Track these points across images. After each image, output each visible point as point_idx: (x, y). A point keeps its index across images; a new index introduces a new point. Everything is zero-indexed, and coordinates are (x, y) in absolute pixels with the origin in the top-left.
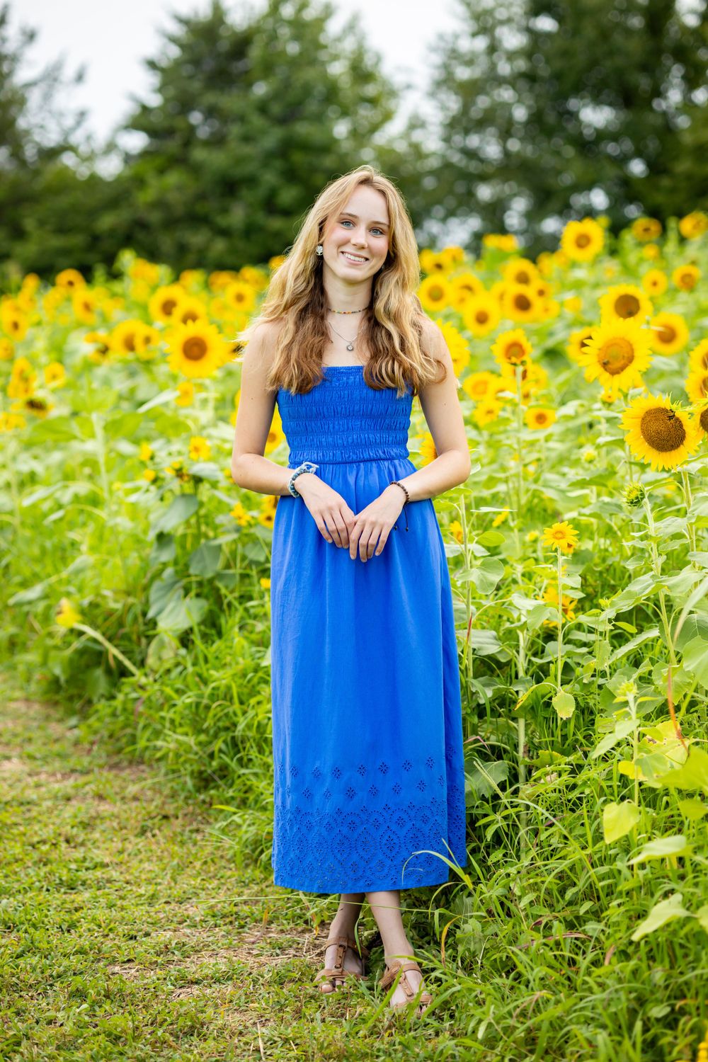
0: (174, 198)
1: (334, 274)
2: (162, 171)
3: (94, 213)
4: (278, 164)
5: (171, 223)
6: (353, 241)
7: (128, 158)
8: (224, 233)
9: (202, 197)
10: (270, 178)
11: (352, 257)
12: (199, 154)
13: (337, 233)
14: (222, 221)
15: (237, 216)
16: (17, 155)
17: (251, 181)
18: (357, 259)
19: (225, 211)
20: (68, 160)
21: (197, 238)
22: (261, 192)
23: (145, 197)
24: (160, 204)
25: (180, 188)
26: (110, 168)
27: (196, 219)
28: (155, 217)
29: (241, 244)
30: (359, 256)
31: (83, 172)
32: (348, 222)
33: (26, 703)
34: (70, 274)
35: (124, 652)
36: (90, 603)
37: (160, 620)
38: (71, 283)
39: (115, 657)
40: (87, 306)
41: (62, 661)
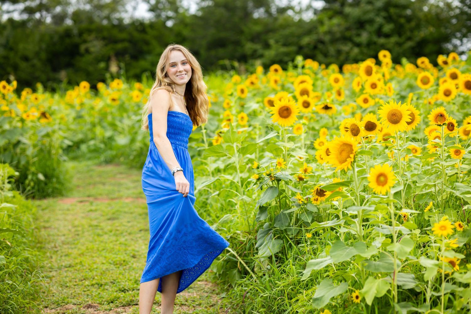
0: (335, 29)
2: (330, 18)
3: (300, 37)
4: (383, 14)
5: (334, 41)
7: (316, 12)
8: (358, 45)
9: (348, 29)
10: (379, 20)
12: (348, 10)
14: (357, 40)
15: (364, 37)
16: (268, 12)
17: (371, 22)
19: (359, 35)
20: (290, 13)
21: (345, 48)
22: (376, 26)
23: (323, 29)
24: (329, 32)
25: (339, 25)
26: (308, 16)
27: (345, 39)
28: (327, 38)
29: (365, 50)
31: (297, 18)
33: (206, 283)
34: (276, 66)
35: (246, 263)
36: (231, 237)
37: (260, 249)
38: (276, 70)
39: (242, 265)
40: (276, 82)
41: (217, 266)
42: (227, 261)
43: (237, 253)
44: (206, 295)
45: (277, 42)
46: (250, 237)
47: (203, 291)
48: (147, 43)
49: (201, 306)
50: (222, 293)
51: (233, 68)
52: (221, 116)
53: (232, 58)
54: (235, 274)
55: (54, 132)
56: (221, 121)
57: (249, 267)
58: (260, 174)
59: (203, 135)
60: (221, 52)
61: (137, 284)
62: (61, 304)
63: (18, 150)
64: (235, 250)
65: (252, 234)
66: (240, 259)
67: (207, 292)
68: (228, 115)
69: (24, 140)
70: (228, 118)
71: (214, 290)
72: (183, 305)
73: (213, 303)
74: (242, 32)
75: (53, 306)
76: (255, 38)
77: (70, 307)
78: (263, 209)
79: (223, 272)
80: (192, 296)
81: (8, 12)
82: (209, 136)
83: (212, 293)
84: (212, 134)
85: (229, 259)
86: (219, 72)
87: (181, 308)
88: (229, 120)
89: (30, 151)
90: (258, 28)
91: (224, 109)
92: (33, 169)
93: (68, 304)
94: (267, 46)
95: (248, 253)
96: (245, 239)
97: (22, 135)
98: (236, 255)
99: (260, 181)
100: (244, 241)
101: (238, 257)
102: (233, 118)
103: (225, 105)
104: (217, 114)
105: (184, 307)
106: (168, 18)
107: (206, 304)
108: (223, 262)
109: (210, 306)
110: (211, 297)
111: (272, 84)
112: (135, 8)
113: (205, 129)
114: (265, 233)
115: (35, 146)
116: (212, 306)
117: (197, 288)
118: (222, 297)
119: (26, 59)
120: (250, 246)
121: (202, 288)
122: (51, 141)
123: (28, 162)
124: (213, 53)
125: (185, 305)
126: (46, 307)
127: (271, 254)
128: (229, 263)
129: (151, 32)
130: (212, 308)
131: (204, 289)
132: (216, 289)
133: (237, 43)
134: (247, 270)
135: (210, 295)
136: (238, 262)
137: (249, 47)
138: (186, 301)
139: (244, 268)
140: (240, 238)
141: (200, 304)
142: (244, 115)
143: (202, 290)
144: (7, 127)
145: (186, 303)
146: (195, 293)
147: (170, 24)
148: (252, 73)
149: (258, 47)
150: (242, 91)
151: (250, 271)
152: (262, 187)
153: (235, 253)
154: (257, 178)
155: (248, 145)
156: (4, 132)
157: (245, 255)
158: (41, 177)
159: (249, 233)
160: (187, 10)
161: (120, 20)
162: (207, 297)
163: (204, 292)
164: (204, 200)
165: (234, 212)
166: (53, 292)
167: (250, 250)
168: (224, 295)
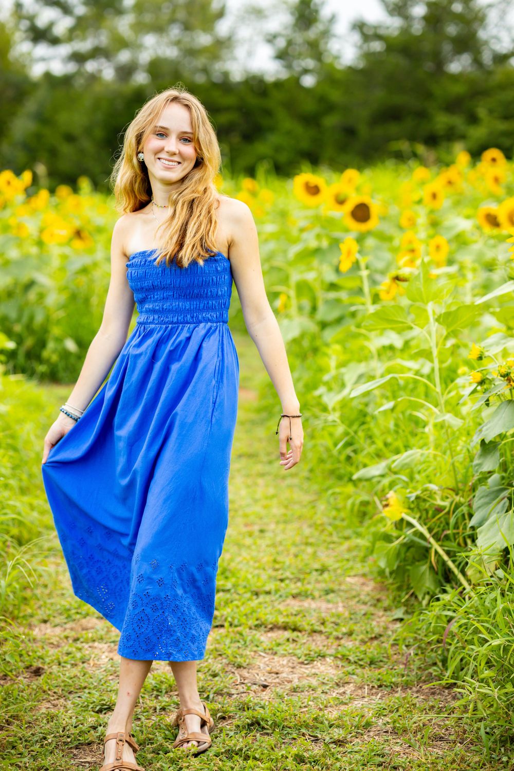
1: (155, 177)
6: (166, 149)
11: (167, 162)
13: (153, 143)
16: (477, 62)
18: (171, 163)
30: (172, 161)
32: (162, 134)
33: (362, 580)
34: (493, 153)
35: (448, 553)
36: (417, 498)
37: (481, 532)
38: (494, 160)
39: (440, 556)
40: (496, 180)
41: (387, 554)
42: (409, 546)
43: (430, 530)
44: (364, 609)
45: (491, 112)
46: (458, 499)
47: (357, 599)
48: (268, 113)
49: (354, 636)
50: (397, 607)
51: (415, 155)
52: (396, 242)
53: (412, 138)
54: (423, 574)
55: (95, 264)
56: (395, 250)
57: (454, 562)
58: (485, 372)
59: (362, 282)
60: (393, 128)
61: (227, 578)
62: (74, 617)
63: (32, 296)
64: (425, 524)
65: (461, 493)
66: (436, 546)
67: (365, 603)
68: (410, 242)
69: (42, 279)
70: (410, 247)
71: (378, 600)
72: (315, 632)
73: (377, 630)
74: (429, 95)
75: (57, 620)
76: (453, 106)
77: (90, 625)
78: (487, 447)
79: (398, 567)
80: (334, 611)
81: (43, 59)
82: (374, 282)
83: (375, 606)
84: (378, 277)
85: (412, 541)
86: (390, 163)
87: (310, 639)
88: (413, 251)
89: (53, 299)
90: (458, 89)
91: (400, 228)
92: (56, 331)
93: (88, 618)
94: (473, 119)
95: (454, 534)
96: (446, 504)
97: (38, 268)
98: (427, 535)
99: (485, 386)
100: (445, 508)
101: (432, 540)
102: (421, 248)
103: (404, 222)
104: (390, 239)
105: (318, 637)
106: (306, 71)
107: (362, 633)
108: (398, 546)
109: (372, 639)
110: (372, 614)
111: (489, 185)
112: (250, 54)
113: (367, 268)
114: (492, 496)
115: (62, 289)
116: (376, 638)
117: (346, 591)
118: (396, 617)
119: (70, 138)
120: (457, 519)
121: (354, 593)
122: (92, 281)
123: (48, 319)
124: (380, 131)
125: (321, 632)
126: (45, 622)
127: (505, 545)
128: (412, 550)
129: (277, 96)
130: (375, 643)
131: (359, 595)
132: (384, 598)
133: (422, 115)
134: (450, 570)
135: (372, 609)
136: (430, 548)
137: (442, 121)
138: (323, 624)
139: (444, 563)
140: (435, 499)
141: (350, 634)
142: (442, 240)
143: (354, 597)
144: (13, 254)
145: (322, 628)
146: (340, 605)
147: (308, 81)
148: (448, 164)
149: (457, 121)
150: (434, 196)
151: (456, 571)
152: (488, 400)
153: (424, 530)
154: (479, 379)
155: (458, 309)
156: (7, 263)
157: (447, 537)
158: (71, 345)
159: (456, 491)
160: (337, 58)
161: (226, 74)
162: (365, 615)
163: (358, 602)
164: (361, 407)
165: (422, 438)
166: (63, 585)
167: (456, 526)
168: (399, 614)
